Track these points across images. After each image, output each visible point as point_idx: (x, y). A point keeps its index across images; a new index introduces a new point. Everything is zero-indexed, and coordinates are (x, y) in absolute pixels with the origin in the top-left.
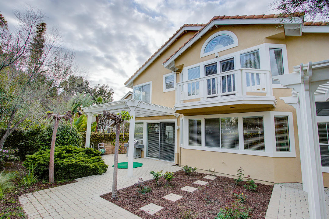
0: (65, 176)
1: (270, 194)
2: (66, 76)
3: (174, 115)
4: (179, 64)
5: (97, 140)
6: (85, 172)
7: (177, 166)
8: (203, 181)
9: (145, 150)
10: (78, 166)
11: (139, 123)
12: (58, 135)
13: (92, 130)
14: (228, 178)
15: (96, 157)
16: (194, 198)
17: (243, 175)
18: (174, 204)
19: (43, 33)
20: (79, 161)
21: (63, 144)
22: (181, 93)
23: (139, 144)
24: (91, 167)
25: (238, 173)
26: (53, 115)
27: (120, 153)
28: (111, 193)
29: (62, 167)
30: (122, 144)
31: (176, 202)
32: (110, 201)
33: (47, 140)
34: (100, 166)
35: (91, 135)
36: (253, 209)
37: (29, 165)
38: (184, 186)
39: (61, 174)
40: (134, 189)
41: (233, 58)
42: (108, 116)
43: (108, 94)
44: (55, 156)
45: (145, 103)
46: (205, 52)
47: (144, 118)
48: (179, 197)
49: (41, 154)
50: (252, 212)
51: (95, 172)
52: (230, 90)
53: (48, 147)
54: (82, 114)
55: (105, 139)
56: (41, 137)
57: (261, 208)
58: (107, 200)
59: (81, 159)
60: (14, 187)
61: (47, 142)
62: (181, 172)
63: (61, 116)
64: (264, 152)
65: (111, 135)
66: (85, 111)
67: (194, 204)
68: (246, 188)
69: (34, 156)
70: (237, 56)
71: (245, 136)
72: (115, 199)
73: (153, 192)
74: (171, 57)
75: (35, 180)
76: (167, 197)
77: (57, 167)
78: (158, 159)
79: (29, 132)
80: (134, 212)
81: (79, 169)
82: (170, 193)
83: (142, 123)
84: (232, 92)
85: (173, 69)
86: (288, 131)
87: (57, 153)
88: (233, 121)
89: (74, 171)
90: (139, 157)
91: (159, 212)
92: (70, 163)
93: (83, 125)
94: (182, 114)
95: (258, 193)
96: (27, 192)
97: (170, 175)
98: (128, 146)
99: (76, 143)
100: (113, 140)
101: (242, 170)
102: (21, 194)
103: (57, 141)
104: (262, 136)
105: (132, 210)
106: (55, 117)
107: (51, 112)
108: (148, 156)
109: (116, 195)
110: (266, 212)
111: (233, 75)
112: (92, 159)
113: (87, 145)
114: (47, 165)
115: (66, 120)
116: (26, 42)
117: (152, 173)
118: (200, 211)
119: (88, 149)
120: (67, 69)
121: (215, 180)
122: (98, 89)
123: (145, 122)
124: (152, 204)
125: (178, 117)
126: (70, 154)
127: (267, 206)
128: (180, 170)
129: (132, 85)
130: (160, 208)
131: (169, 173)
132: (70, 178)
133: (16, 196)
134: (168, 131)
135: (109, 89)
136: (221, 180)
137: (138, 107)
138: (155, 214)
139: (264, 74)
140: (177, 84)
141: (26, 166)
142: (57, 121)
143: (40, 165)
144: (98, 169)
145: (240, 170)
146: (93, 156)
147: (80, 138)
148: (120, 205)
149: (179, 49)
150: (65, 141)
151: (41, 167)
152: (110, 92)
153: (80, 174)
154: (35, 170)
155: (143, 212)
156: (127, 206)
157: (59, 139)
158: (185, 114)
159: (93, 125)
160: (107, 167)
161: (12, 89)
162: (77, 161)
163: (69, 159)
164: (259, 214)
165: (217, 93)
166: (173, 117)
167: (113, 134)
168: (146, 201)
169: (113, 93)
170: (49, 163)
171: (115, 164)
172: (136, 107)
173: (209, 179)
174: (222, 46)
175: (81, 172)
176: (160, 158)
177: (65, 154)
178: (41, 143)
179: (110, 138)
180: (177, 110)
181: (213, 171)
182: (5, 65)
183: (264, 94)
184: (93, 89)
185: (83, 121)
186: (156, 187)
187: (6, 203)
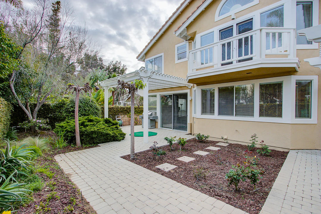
0: (89, 141)
1: (284, 159)
2: (81, 51)
3: (187, 86)
4: (192, 31)
5: (114, 112)
6: (106, 139)
7: (190, 135)
8: (216, 147)
9: (159, 121)
10: (100, 133)
11: (152, 96)
12: (80, 107)
13: (109, 103)
14: (241, 145)
15: (115, 126)
16: (206, 160)
17: (257, 141)
18: (187, 164)
19: (58, 12)
20: (101, 129)
21: (85, 115)
22: (194, 63)
23: (153, 115)
24: (110, 134)
25: (251, 139)
26: (73, 87)
27: (136, 124)
28: (130, 155)
29: (86, 133)
30: (137, 116)
31: (189, 163)
32: (129, 161)
33: (71, 111)
34: (118, 134)
35: (109, 108)
36: (265, 170)
37: (59, 131)
38: (197, 151)
39: (86, 139)
40: (150, 152)
41: (252, 18)
42: (123, 84)
43: (121, 70)
44: (79, 124)
45: (158, 73)
46: (220, 14)
47: (157, 91)
48: (192, 159)
49: (68, 123)
50: (264, 172)
51: (114, 139)
52: (246, 54)
53: (73, 118)
54: (99, 89)
55: (122, 112)
56: (66, 109)
57: (274, 170)
58: (127, 160)
59: (101, 127)
60: (49, 149)
61: (71, 113)
62: (194, 140)
63: (81, 88)
64: (281, 119)
65: (127, 107)
66: (101, 85)
67: (206, 165)
68: (259, 152)
69: (62, 124)
70: (256, 16)
71: (261, 107)
72: (134, 159)
73: (168, 155)
74: (183, 24)
75: (65, 144)
76: (180, 159)
77: (82, 134)
78: (171, 129)
79: (55, 105)
80: (151, 169)
81: (101, 136)
82: (183, 156)
83: (155, 96)
84: (249, 56)
85: (185, 38)
86: (310, 100)
87: (80, 122)
88: (249, 92)
89: (97, 137)
90: (154, 127)
91: (173, 169)
92: (92, 130)
93: (101, 99)
94: (194, 84)
95: (271, 158)
96: (60, 153)
97: (183, 140)
98: (143, 118)
99: (96, 114)
100: (129, 113)
101: (256, 137)
102: (56, 154)
103: (80, 112)
104: (281, 105)
105: (149, 168)
106: (75, 89)
107: (72, 84)
108: (162, 127)
109: (134, 156)
110: (278, 172)
111: (251, 36)
112: (112, 128)
113: (106, 116)
114: (73, 132)
115: (86, 91)
116: (42, 18)
117: (166, 139)
118: (212, 170)
119: (107, 119)
120: (82, 44)
121: (228, 147)
122: (112, 66)
123: (158, 94)
124: (166, 163)
125: (190, 88)
126: (92, 123)
127: (280, 168)
128: (193, 138)
129: (144, 59)
130: (174, 167)
131: (183, 138)
132: (94, 143)
133: (52, 156)
134: (181, 104)
135: (122, 65)
136: (234, 147)
137: (150, 78)
138: (170, 171)
139: (288, 32)
140: (189, 52)
141: (57, 133)
142: (77, 92)
143: (67, 131)
144: (117, 136)
145: (254, 137)
146: (112, 126)
147: (99, 110)
148: (139, 164)
149: (191, 14)
150: (87, 112)
151: (69, 133)
152: (123, 68)
153: (102, 140)
154: (64, 136)
155: (159, 169)
156: (145, 165)
157: (81, 111)
158: (198, 83)
159: (110, 99)
160: (125, 135)
161: (36, 66)
162: (98, 128)
163: (92, 127)
164: (271, 174)
165: (233, 58)
166: (185, 88)
167: (129, 107)
168: (161, 161)
169: (126, 69)
170: (75, 130)
171: (131, 133)
172: (149, 77)
173: (222, 145)
174: (239, 5)
175: (102, 138)
176: (173, 128)
177: (87, 123)
178: (67, 115)
179: (126, 111)
180: (190, 79)
181: (225, 139)
182: (27, 42)
183: (286, 56)
184: (107, 66)
185: (100, 95)
186: (169, 151)
187: (45, 159)
